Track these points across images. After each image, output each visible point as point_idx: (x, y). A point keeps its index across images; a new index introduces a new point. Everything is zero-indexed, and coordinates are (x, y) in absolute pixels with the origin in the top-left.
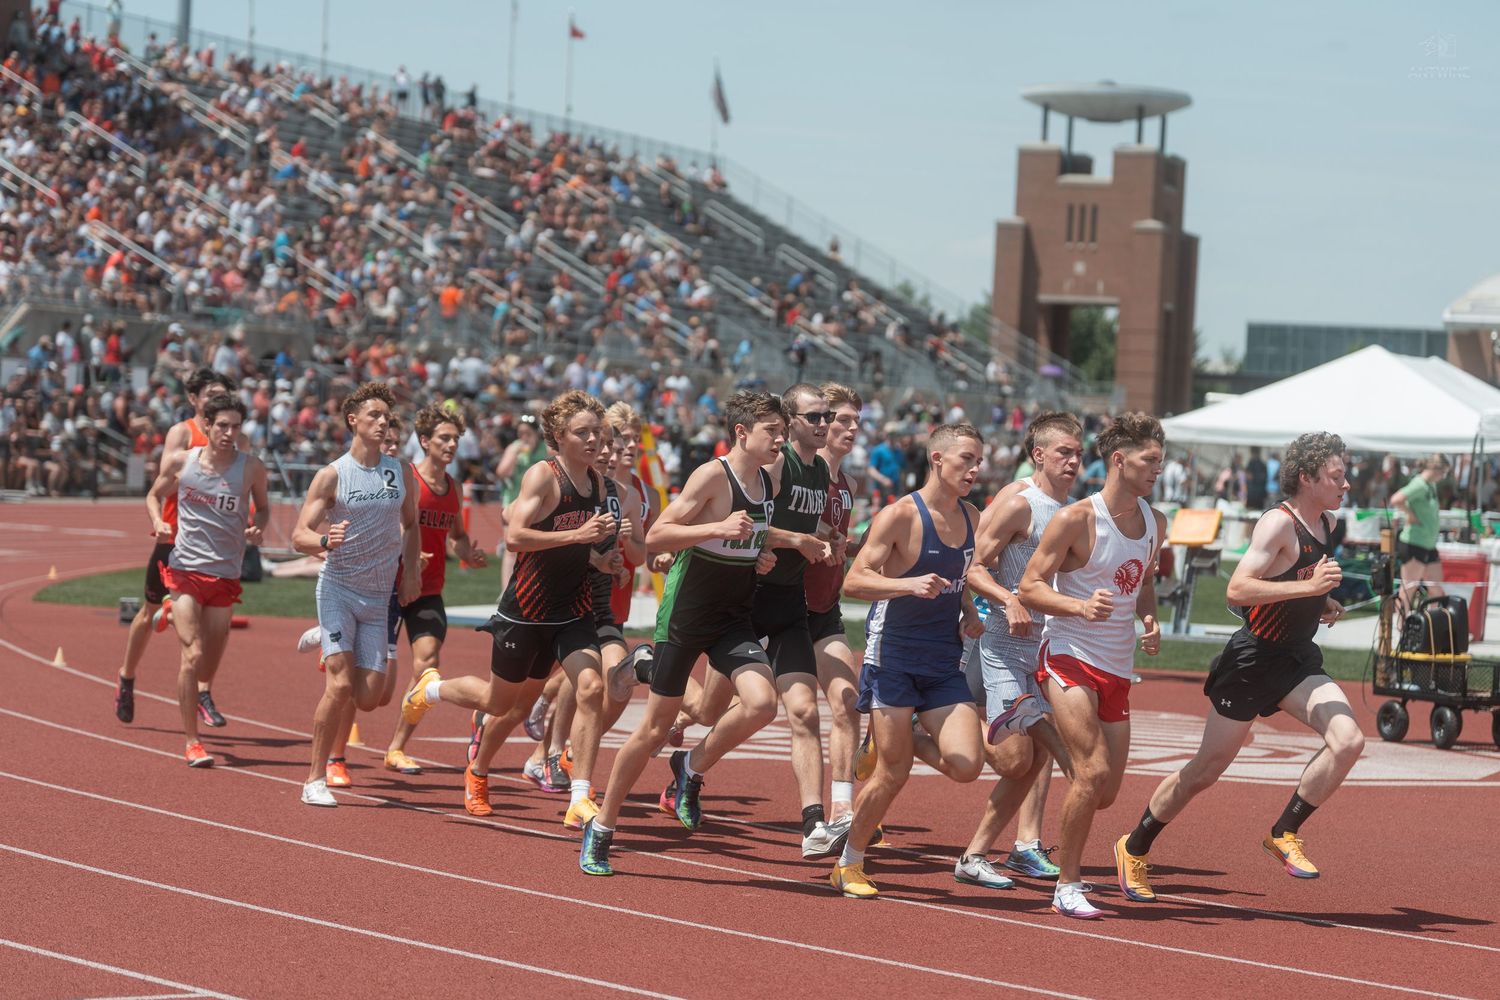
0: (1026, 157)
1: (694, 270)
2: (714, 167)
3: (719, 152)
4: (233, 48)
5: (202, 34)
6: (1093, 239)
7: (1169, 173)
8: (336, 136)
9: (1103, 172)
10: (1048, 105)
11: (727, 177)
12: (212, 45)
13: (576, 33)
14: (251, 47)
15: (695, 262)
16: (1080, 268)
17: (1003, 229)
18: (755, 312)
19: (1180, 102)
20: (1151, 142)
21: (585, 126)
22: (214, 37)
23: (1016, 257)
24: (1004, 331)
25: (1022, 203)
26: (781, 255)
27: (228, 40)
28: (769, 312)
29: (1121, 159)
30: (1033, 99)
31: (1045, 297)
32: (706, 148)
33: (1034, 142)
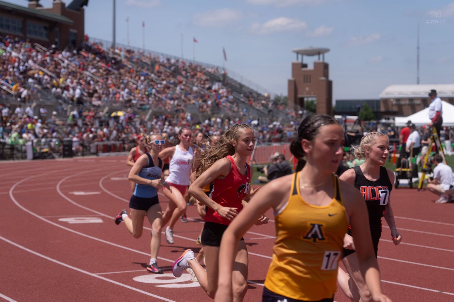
0: (294, 65)
1: (229, 93)
2: (225, 70)
3: (224, 67)
4: (125, 47)
5: (118, 44)
6: (310, 82)
7: (326, 67)
8: (150, 66)
9: (311, 67)
10: (298, 53)
11: (227, 72)
12: (120, 46)
13: (195, 41)
14: (129, 46)
15: (230, 91)
16: (307, 89)
17: (290, 81)
18: (244, 102)
19: (327, 50)
20: (321, 60)
22: (121, 44)
23: (293, 87)
24: (291, 103)
25: (294, 75)
26: (243, 89)
27: (124, 45)
29: (316, 64)
30: (295, 52)
31: (300, 96)
33: (295, 61)
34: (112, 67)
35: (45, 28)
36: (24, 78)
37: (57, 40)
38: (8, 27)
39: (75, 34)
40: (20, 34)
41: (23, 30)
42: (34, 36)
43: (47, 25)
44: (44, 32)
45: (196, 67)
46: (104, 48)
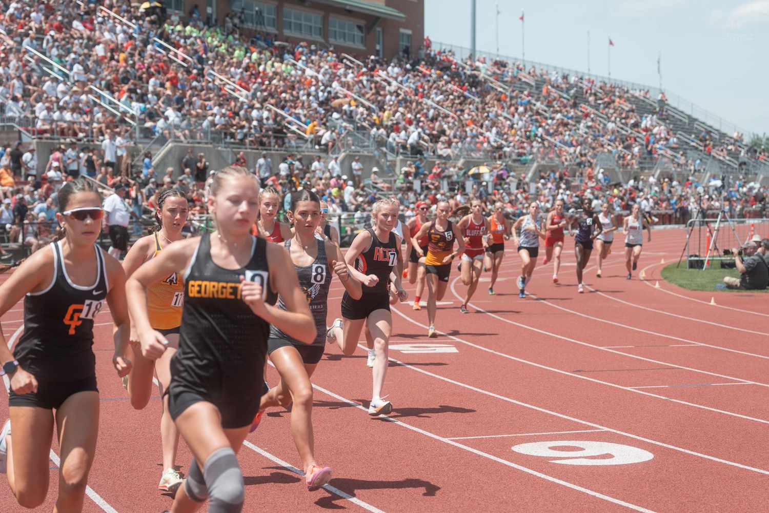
1: (671, 133)
2: (663, 93)
3: (663, 88)
4: (492, 57)
5: (480, 52)
8: (534, 88)
11: (667, 97)
12: (484, 56)
13: (611, 43)
14: (498, 56)
15: (671, 130)
18: (696, 148)
21: (615, 80)
22: (485, 53)
26: (695, 126)
27: (489, 54)
28: (702, 148)
32: (658, 86)
34: (470, 92)
35: (359, 27)
36: (327, 111)
37: (378, 47)
38: (299, 27)
39: (409, 36)
40: (320, 39)
41: (324, 32)
42: (341, 42)
43: (362, 23)
44: (358, 33)
45: (613, 87)
46: (457, 59)
